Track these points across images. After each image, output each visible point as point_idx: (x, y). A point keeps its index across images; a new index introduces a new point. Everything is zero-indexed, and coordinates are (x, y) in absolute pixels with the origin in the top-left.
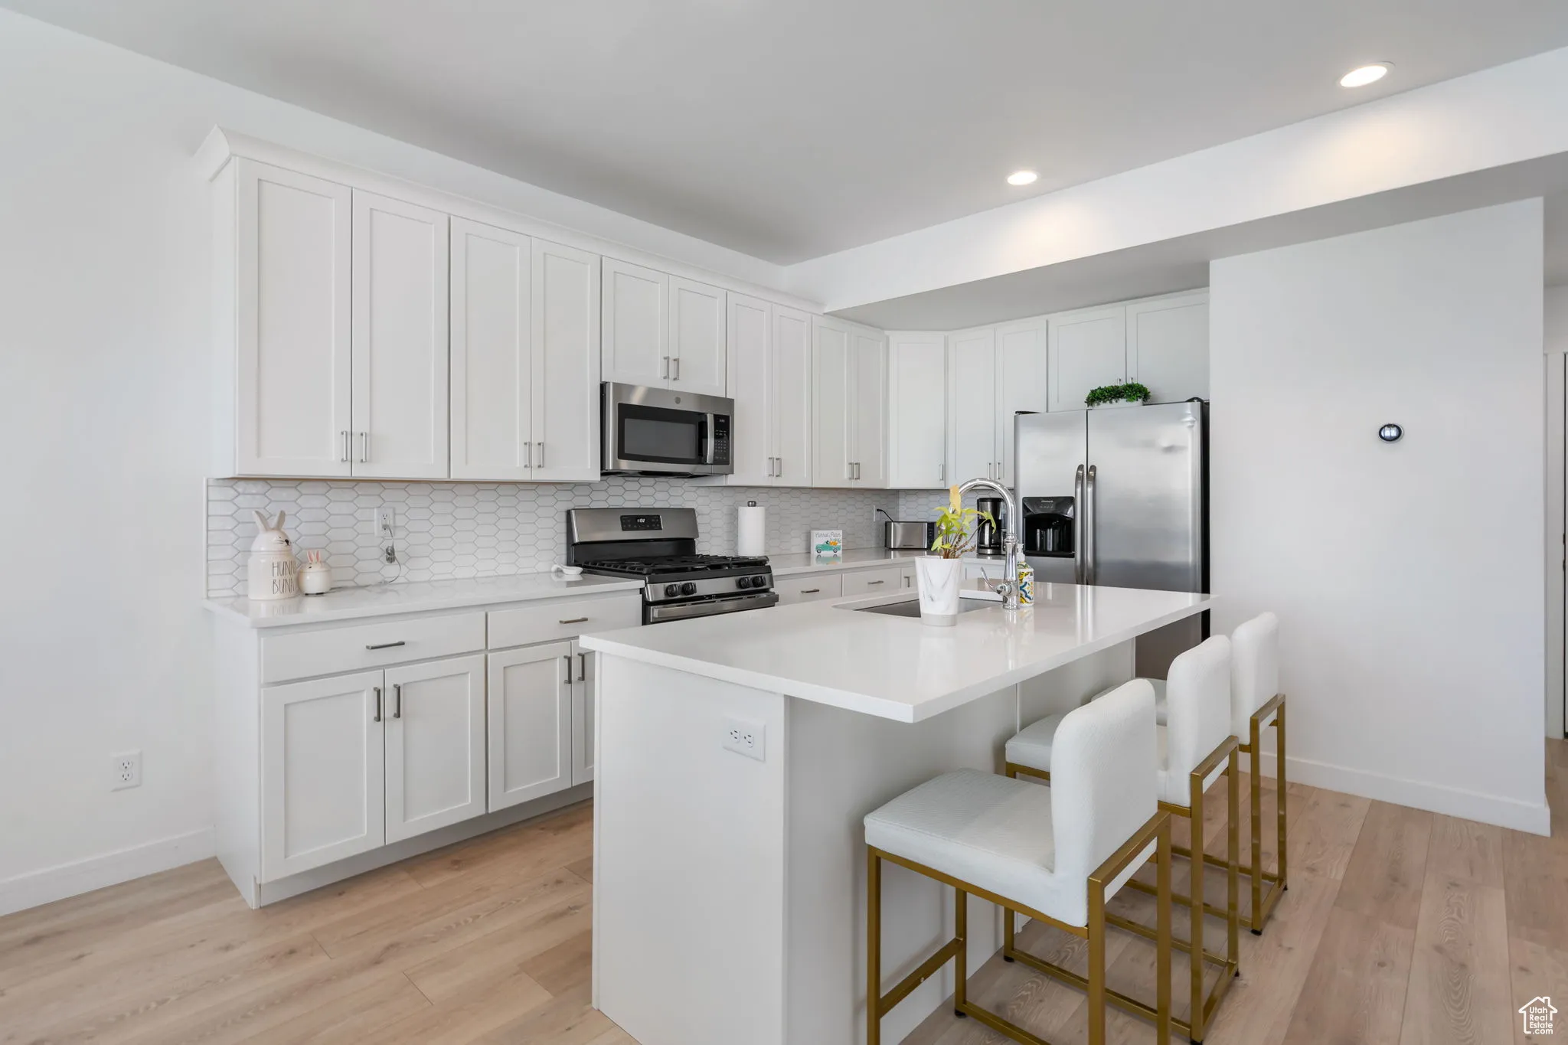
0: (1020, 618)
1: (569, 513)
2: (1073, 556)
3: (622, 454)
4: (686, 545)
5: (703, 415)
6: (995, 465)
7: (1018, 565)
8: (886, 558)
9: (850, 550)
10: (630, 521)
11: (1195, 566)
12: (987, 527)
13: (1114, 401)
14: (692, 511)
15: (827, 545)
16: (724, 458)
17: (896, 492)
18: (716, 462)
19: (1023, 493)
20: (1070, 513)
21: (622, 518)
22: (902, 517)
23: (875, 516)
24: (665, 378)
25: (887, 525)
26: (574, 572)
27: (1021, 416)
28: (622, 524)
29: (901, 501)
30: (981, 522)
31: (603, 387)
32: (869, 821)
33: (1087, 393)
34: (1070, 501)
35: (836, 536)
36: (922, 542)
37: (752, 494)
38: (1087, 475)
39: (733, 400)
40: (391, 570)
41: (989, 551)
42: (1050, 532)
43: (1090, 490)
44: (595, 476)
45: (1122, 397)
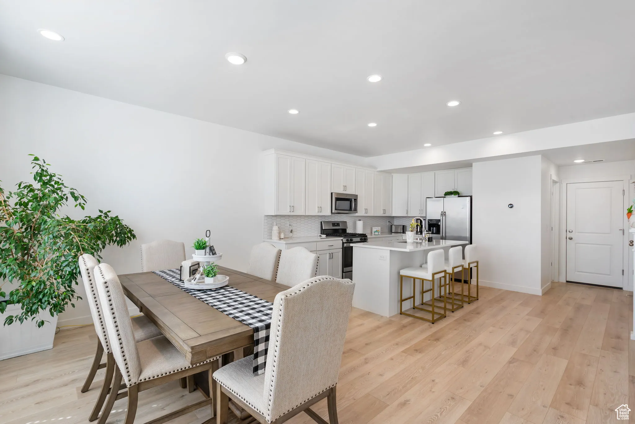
0: (425, 244)
1: (321, 222)
2: (440, 234)
3: (336, 209)
4: (344, 230)
5: (352, 199)
6: (421, 210)
7: (425, 234)
8: (391, 234)
9: (382, 233)
10: (334, 224)
11: (469, 237)
12: (419, 227)
13: (451, 195)
14: (346, 222)
15: (377, 231)
16: (356, 210)
17: (394, 217)
18: (354, 210)
19: (428, 218)
20: (439, 224)
21: (332, 223)
22: (395, 224)
23: (388, 223)
24: (343, 190)
25: (391, 226)
26: (324, 236)
27: (427, 199)
28: (332, 225)
29: (395, 219)
30: (417, 225)
31: (332, 194)
32: (401, 271)
33: (444, 193)
34: (439, 220)
35: (379, 229)
36: (401, 231)
37: (360, 218)
38: (444, 214)
39: (357, 195)
40: (291, 234)
41: (419, 233)
42: (434, 228)
43: (444, 218)
44: (330, 214)
45: (453, 194)
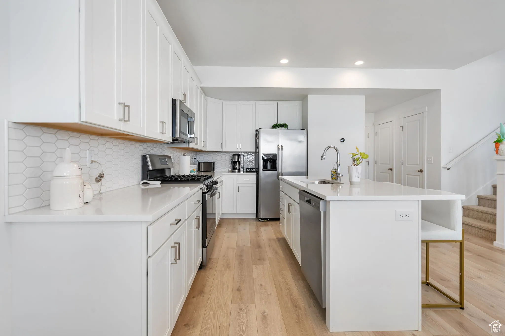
1: (144, 156)
2: (276, 170)
10: (161, 160)
13: (281, 128)
14: (171, 157)
15: (193, 171)
20: (276, 159)
25: (199, 164)
27: (261, 130)
31: (174, 101)
33: (273, 125)
34: (276, 155)
35: (195, 167)
39: (194, 114)
